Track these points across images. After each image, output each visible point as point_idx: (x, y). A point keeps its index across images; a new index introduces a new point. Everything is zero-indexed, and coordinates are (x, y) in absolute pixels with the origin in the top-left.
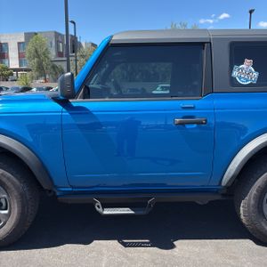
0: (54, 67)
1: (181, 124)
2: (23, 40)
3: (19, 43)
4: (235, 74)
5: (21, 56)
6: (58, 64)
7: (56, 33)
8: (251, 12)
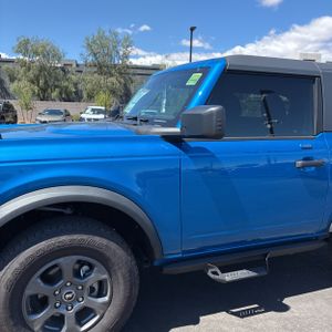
8: (192, 29)
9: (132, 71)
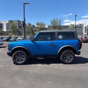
0: (18, 31)
1: (51, 45)
2: (8, 23)
3: (7, 24)
4: (59, 37)
5: (7, 28)
6: (19, 30)
7: (18, 20)
8: (76, 16)
9: (62, 27)
